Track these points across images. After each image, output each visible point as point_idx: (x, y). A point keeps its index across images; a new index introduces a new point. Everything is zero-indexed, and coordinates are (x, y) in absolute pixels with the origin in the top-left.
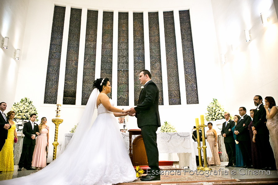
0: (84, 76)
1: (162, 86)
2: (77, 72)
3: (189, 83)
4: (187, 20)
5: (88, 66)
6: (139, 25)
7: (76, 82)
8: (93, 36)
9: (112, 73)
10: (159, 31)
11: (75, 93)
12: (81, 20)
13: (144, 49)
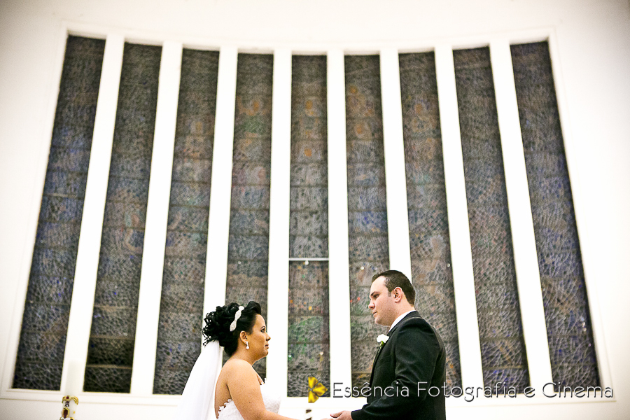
0: (164, 283)
1: (455, 321)
2: (140, 272)
3: (557, 309)
4: (541, 75)
5: (182, 246)
6: (365, 98)
7: (137, 307)
8: (201, 140)
9: (267, 274)
10: (438, 119)
11: (129, 348)
12: (157, 82)
13: (383, 185)
